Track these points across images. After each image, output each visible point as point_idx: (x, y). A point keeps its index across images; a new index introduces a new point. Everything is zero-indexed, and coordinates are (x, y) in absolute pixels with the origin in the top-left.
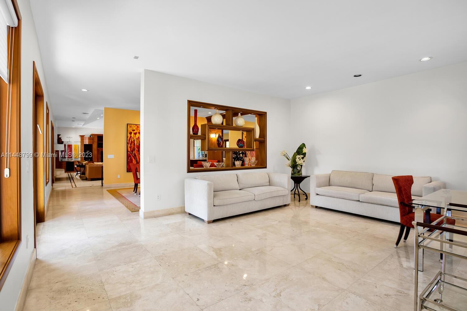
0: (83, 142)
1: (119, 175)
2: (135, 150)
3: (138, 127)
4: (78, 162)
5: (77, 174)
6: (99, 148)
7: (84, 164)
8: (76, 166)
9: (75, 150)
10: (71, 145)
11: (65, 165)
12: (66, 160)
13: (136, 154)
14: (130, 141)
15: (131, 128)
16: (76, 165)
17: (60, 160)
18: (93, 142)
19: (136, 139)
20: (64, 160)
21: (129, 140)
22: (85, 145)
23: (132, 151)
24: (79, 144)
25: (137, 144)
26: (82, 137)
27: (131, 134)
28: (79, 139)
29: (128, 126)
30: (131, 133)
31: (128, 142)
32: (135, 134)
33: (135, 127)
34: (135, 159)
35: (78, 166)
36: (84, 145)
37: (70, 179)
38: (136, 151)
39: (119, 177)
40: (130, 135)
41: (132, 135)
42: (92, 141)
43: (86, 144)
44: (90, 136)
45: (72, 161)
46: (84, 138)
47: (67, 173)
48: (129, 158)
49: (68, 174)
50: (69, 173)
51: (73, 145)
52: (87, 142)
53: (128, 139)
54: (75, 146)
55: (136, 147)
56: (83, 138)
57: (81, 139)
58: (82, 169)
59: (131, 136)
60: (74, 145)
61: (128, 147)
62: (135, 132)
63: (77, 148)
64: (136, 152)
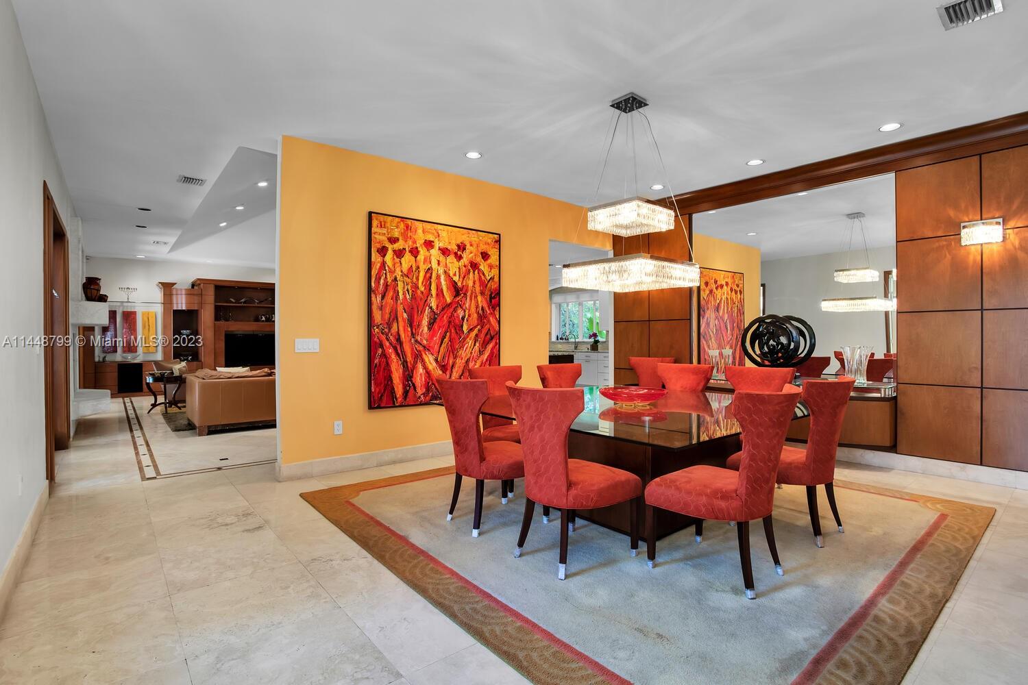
0: (171, 303)
1: (340, 422)
2: (400, 319)
3: (407, 227)
4: (156, 363)
5: (154, 405)
6: (218, 320)
7: (176, 373)
8: (150, 380)
9: (144, 327)
10: (134, 313)
11: (113, 376)
12: (119, 357)
13: (403, 336)
14: (382, 281)
15: (384, 231)
16: (153, 375)
17: (97, 359)
18: (201, 304)
19: (403, 275)
20: (110, 358)
21: (378, 279)
22: (177, 313)
23: (390, 326)
24: (159, 309)
25: (404, 294)
26: (167, 287)
27: (384, 256)
28: (158, 295)
29: (375, 223)
30: (383, 251)
31: (373, 284)
32: (399, 254)
33: (397, 227)
34: (397, 354)
35: (156, 379)
36: (175, 312)
37: (131, 423)
38: (401, 324)
39: (338, 428)
40: (380, 259)
41: (389, 256)
42: (196, 299)
43: (180, 309)
44: (193, 286)
45: (136, 361)
46: (174, 292)
47: (121, 400)
48: (377, 350)
49: (124, 403)
50: (127, 400)
51: (140, 310)
52: (181, 303)
53: (374, 272)
54: (147, 316)
55: (400, 308)
56: (171, 291)
57: (164, 294)
58: (172, 388)
59: (383, 264)
60: (143, 314)
61: (374, 307)
62: (397, 246)
63: (152, 321)
64: (401, 329)
